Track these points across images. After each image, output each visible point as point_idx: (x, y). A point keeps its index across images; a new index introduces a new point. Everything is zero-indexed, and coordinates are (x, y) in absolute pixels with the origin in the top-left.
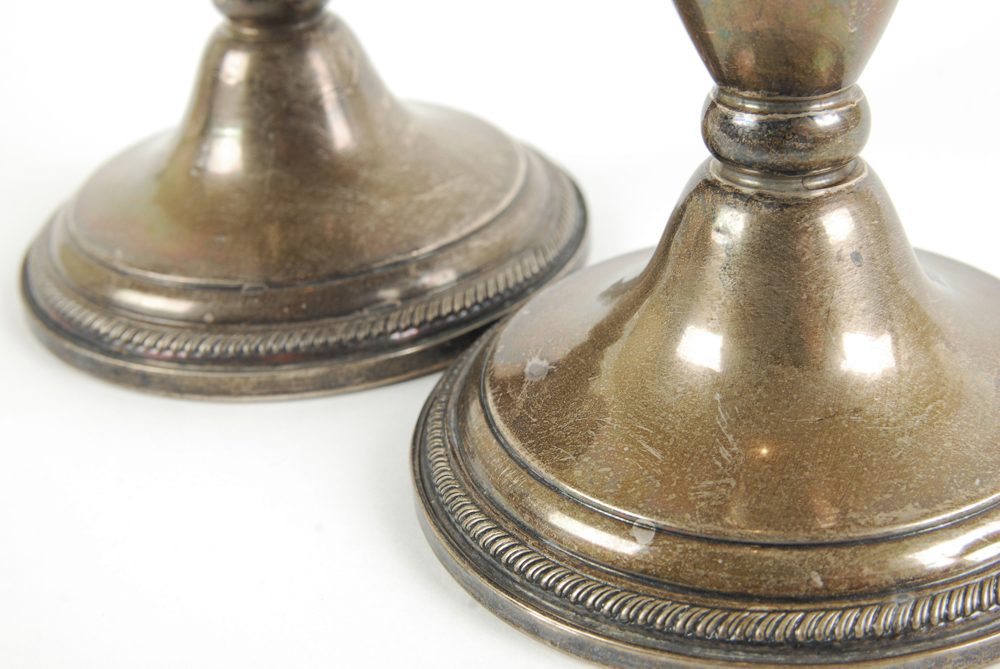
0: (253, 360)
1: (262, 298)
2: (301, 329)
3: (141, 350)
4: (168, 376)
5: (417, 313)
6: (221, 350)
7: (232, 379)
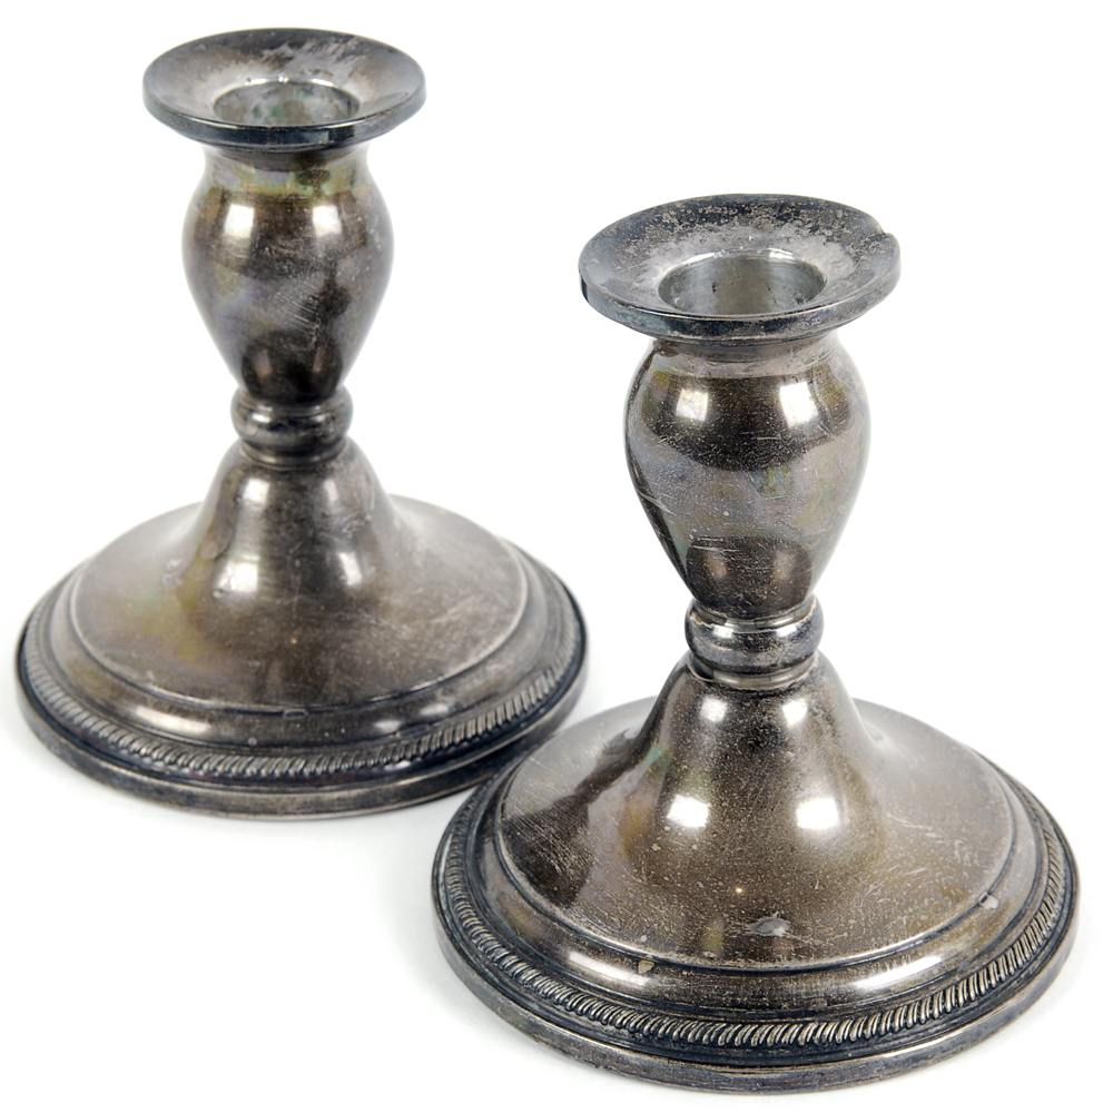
0: (298, 781)
1: (304, 724)
2: (342, 752)
3: (186, 771)
4: (216, 797)
5: (446, 736)
6: (267, 772)
7: (278, 800)
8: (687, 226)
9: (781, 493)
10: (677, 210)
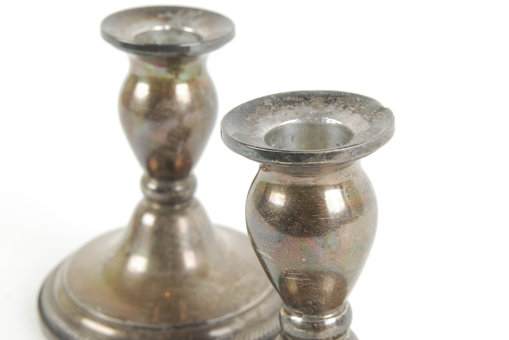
8: (277, 107)
9: (334, 248)
10: (272, 99)
